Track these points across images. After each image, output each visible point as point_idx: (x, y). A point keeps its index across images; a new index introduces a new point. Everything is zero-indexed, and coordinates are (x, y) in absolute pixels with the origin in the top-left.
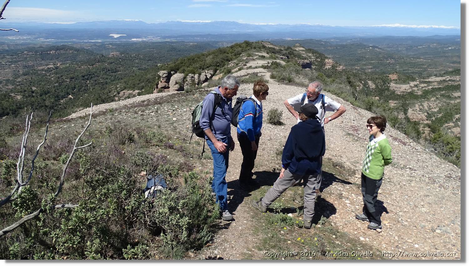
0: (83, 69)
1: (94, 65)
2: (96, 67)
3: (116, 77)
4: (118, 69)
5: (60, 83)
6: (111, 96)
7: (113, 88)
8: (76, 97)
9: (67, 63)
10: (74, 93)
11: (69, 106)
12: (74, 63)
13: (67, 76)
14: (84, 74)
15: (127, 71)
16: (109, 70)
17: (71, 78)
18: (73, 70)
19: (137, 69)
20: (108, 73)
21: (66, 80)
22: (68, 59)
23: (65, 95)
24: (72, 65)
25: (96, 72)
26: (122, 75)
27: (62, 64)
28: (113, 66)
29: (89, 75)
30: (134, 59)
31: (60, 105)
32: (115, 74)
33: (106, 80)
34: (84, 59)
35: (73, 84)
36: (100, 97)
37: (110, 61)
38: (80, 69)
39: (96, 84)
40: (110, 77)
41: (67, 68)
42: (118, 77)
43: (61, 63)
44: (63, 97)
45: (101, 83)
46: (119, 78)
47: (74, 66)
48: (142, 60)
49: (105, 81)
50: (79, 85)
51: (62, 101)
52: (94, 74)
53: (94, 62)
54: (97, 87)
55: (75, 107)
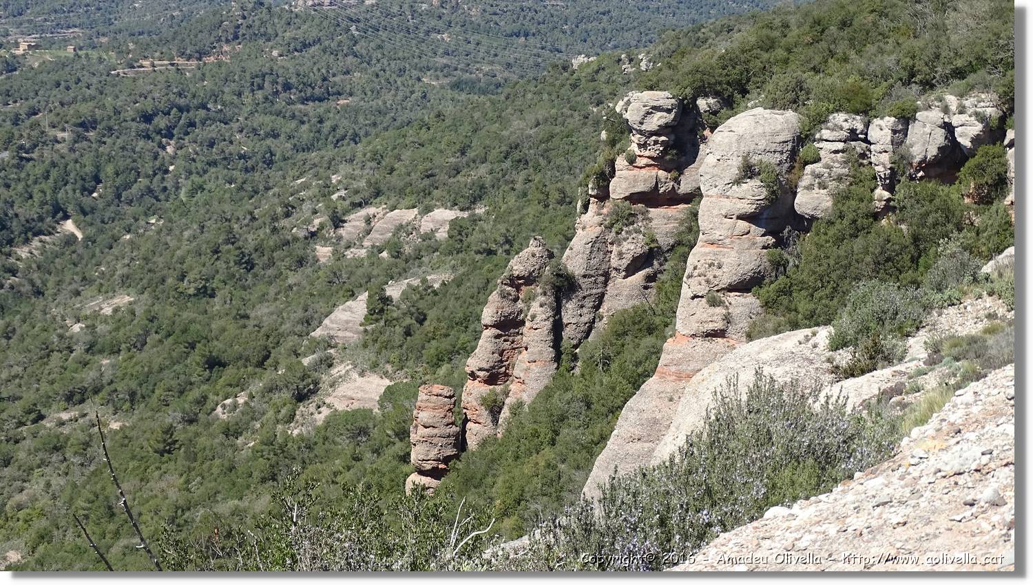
0: (147, 74)
1: (207, 54)
2: (220, 65)
3: (327, 125)
4: (337, 79)
5: (21, 147)
6: (296, 239)
7: (306, 186)
8: (101, 231)
9: (66, 41)
10: (93, 210)
11: (59, 283)
12: (104, 40)
13: (59, 110)
14: (148, 105)
15: (388, 97)
16: (287, 87)
17: (82, 125)
18: (94, 80)
19: (446, 81)
20: (280, 103)
21: (52, 132)
22: (73, 18)
23: (41, 219)
24: (94, 54)
25: (215, 97)
26: (361, 119)
27: (37, 47)
28: (310, 63)
29: (181, 109)
30: (433, 23)
31: (13, 271)
32: (321, 108)
33: (269, 141)
34: (153, 23)
35: (88, 160)
36: (231, 240)
37: (299, 34)
38: (131, 73)
39: (213, 163)
40: (293, 124)
41: (64, 65)
42: (334, 129)
43: (32, 39)
44: (31, 230)
45: (242, 157)
46: (340, 132)
47: (100, 60)
48: (477, 29)
49: (262, 146)
50: (122, 164)
51: (23, 252)
52: (204, 106)
53: (206, 39)
54: (215, 180)
55: (87, 292)
